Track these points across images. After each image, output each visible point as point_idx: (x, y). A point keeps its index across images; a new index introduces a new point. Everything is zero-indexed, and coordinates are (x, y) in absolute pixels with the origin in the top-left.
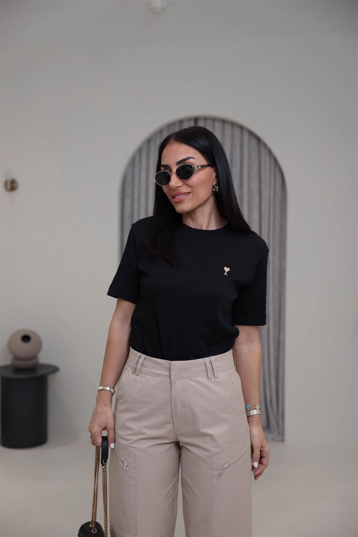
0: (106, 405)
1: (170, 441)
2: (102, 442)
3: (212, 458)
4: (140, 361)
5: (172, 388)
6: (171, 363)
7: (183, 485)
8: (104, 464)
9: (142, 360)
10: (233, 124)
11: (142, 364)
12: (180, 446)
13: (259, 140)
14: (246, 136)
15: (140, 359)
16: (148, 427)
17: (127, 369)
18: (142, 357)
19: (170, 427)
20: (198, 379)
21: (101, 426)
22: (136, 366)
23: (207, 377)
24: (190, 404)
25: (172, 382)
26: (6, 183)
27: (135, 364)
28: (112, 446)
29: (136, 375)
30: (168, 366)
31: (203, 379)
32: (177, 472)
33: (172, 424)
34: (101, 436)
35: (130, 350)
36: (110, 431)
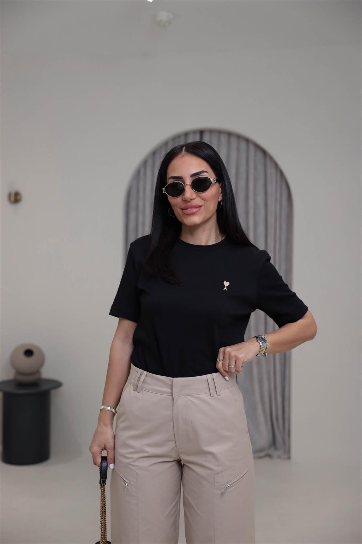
0: (106, 425)
1: (172, 460)
2: (101, 463)
3: (214, 476)
4: (141, 378)
5: (174, 405)
6: (173, 380)
7: (185, 505)
8: (103, 485)
9: (144, 377)
10: (239, 137)
11: (143, 381)
12: (182, 464)
13: (264, 153)
14: (252, 149)
15: (141, 376)
16: (149, 445)
17: (128, 386)
18: (143, 374)
19: (172, 445)
20: (201, 396)
21: (100, 446)
22: (137, 383)
23: (209, 394)
24: (192, 422)
25: (174, 398)
26: (10, 195)
27: (136, 380)
28: (111, 466)
29: (137, 392)
30: (170, 383)
31: (205, 396)
32: (179, 490)
33: (174, 442)
34: (101, 456)
35: (131, 367)
36: (109, 451)
